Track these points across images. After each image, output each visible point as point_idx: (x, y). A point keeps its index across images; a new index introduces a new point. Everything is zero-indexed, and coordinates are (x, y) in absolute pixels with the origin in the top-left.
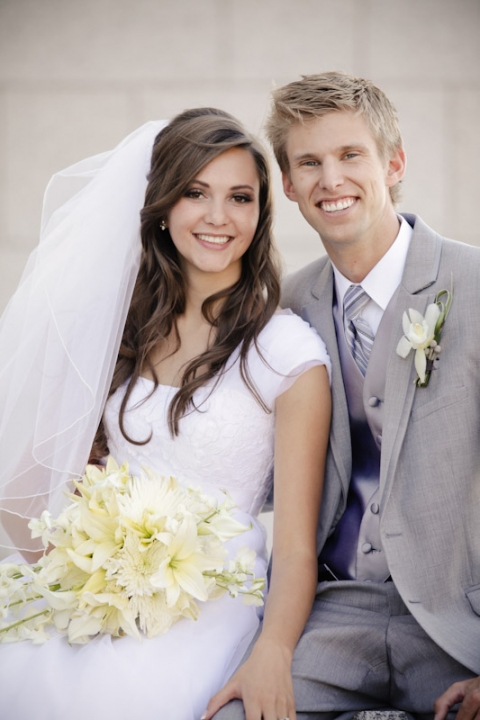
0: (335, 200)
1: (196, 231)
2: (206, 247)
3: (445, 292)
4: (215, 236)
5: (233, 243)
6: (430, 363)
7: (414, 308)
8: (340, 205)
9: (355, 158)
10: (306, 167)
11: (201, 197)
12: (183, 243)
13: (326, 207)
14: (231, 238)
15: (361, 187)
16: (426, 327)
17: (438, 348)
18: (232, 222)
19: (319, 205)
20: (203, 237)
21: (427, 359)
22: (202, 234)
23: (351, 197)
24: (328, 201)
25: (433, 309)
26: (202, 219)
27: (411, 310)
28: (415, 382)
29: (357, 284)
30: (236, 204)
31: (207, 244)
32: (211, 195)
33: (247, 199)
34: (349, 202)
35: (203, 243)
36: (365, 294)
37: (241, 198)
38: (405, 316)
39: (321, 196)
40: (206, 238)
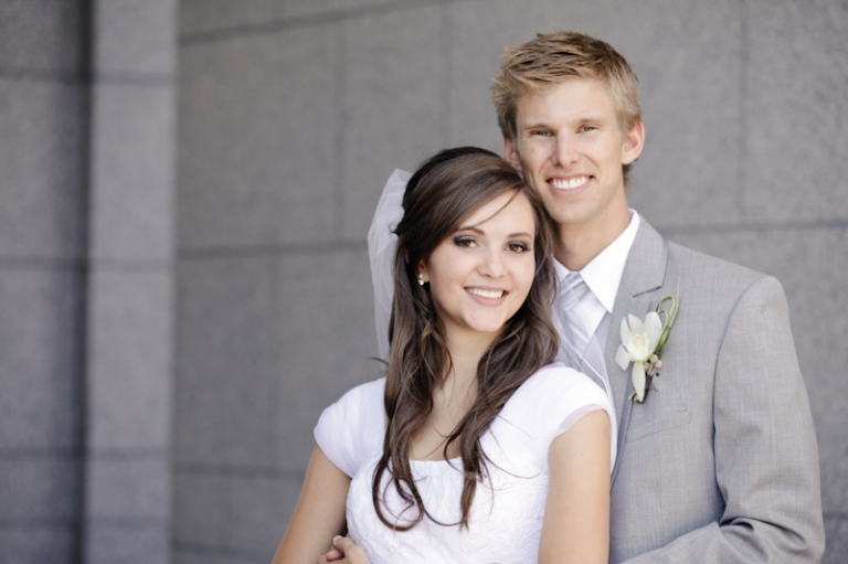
0: (568, 179)
1: (467, 284)
2: (480, 302)
3: (670, 298)
4: (489, 289)
5: (508, 298)
6: (649, 379)
7: (633, 314)
8: (574, 184)
9: (592, 132)
10: (538, 137)
11: (472, 245)
12: (452, 298)
13: (558, 185)
14: (505, 293)
15: (596, 165)
16: (647, 341)
17: (659, 364)
18: (510, 274)
19: (549, 181)
20: (476, 292)
21: (646, 374)
22: (473, 288)
23: (585, 175)
24: (560, 178)
25: (654, 316)
26: (476, 269)
27: (631, 316)
28: (630, 397)
29: (575, 273)
30: (512, 252)
31: (482, 300)
32: (486, 244)
33: (525, 249)
34: (584, 180)
35: (477, 299)
36: (584, 282)
37: (517, 246)
38: (624, 322)
39: (554, 173)
40: (480, 293)
